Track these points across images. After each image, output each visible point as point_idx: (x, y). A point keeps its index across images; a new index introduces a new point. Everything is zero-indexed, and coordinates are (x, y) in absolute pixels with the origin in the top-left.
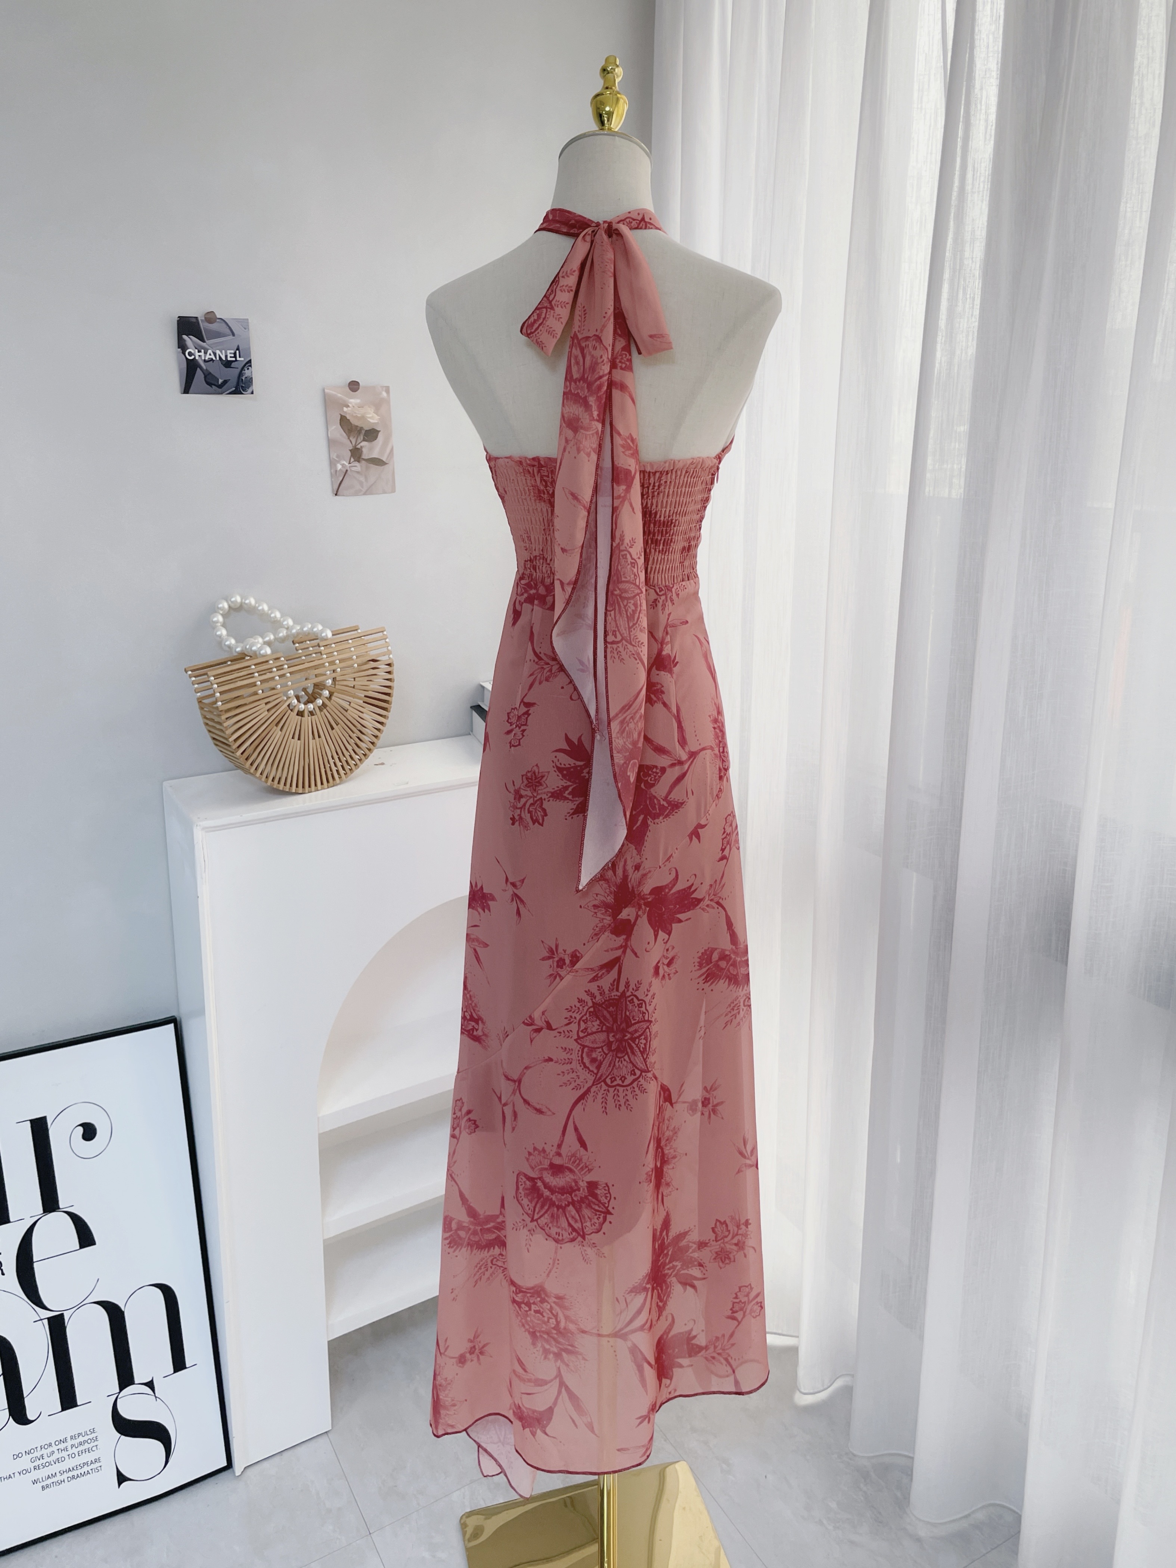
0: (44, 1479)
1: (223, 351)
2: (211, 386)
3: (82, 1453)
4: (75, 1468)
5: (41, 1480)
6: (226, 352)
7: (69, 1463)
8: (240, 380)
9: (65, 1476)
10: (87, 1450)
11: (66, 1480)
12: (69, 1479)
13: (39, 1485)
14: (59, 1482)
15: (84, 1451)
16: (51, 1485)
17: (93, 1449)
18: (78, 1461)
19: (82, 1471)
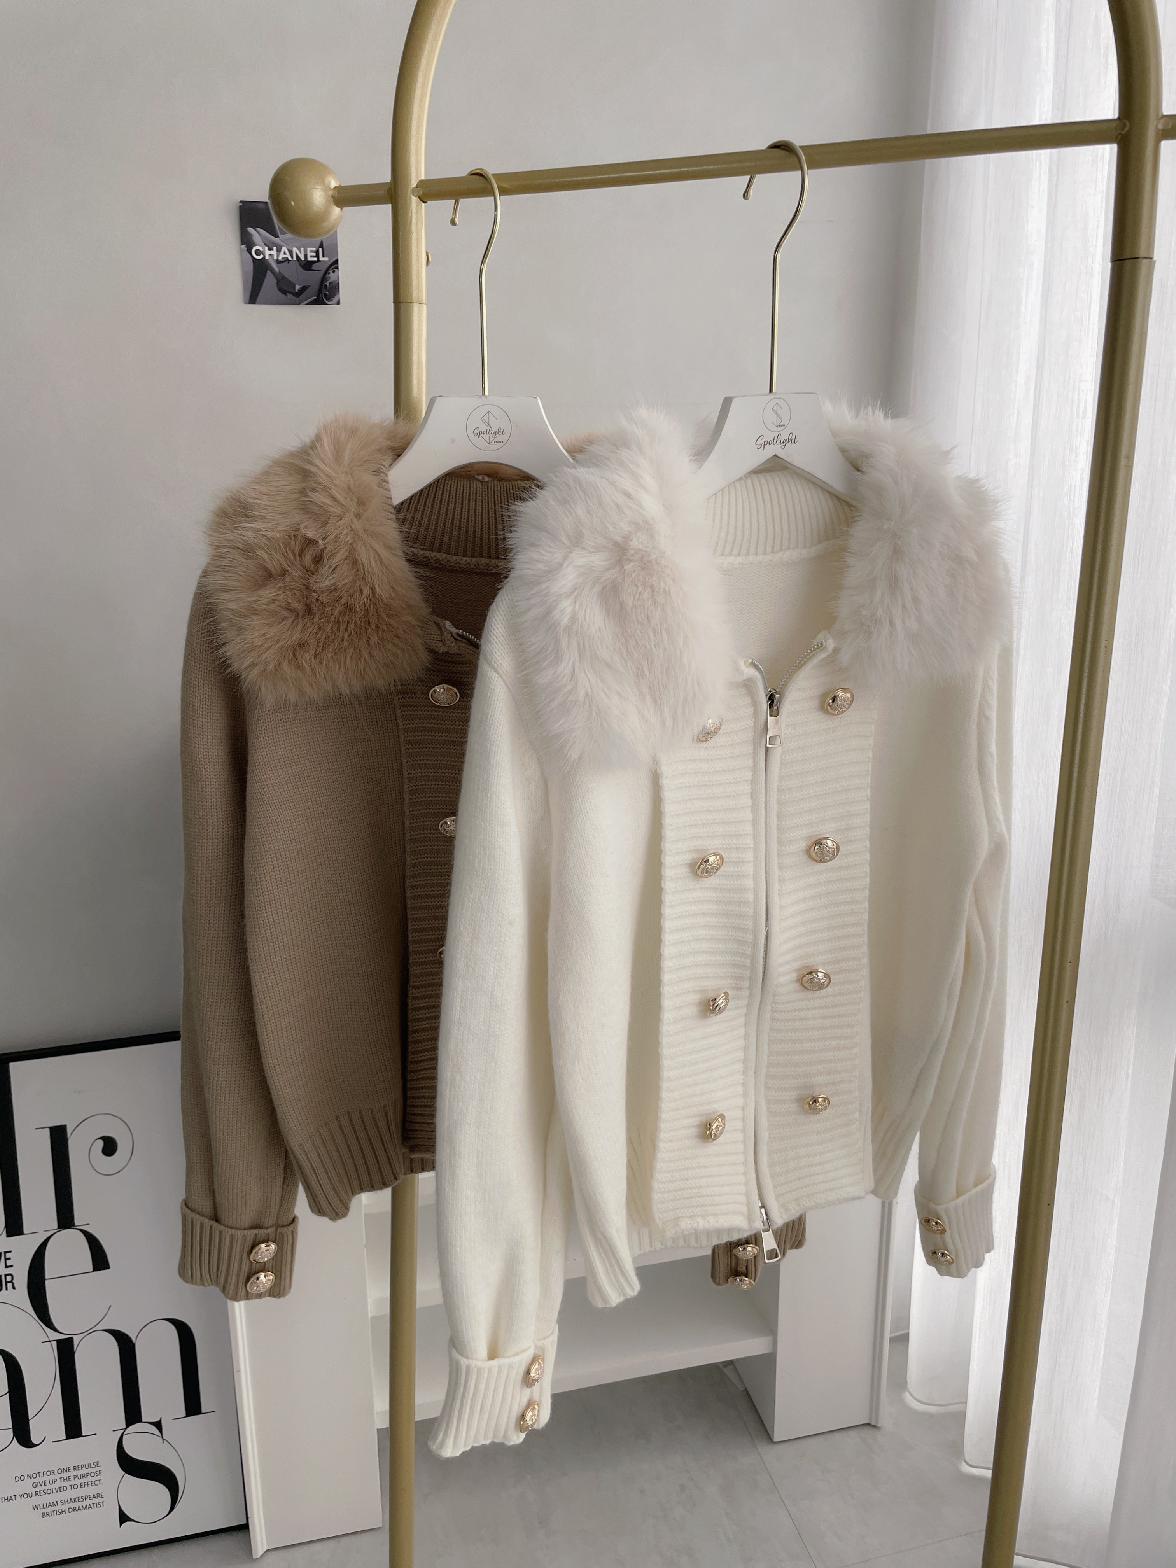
0: (45, 1506)
1: (302, 249)
2: (285, 294)
4: (77, 1500)
5: (42, 1507)
6: (305, 251)
7: (70, 1494)
8: (323, 286)
9: (67, 1506)
10: (90, 1483)
11: (67, 1511)
12: (70, 1510)
13: (40, 1512)
14: (61, 1511)
15: (86, 1484)
16: (52, 1512)
17: (96, 1483)
18: (81, 1492)
19: (84, 1504)
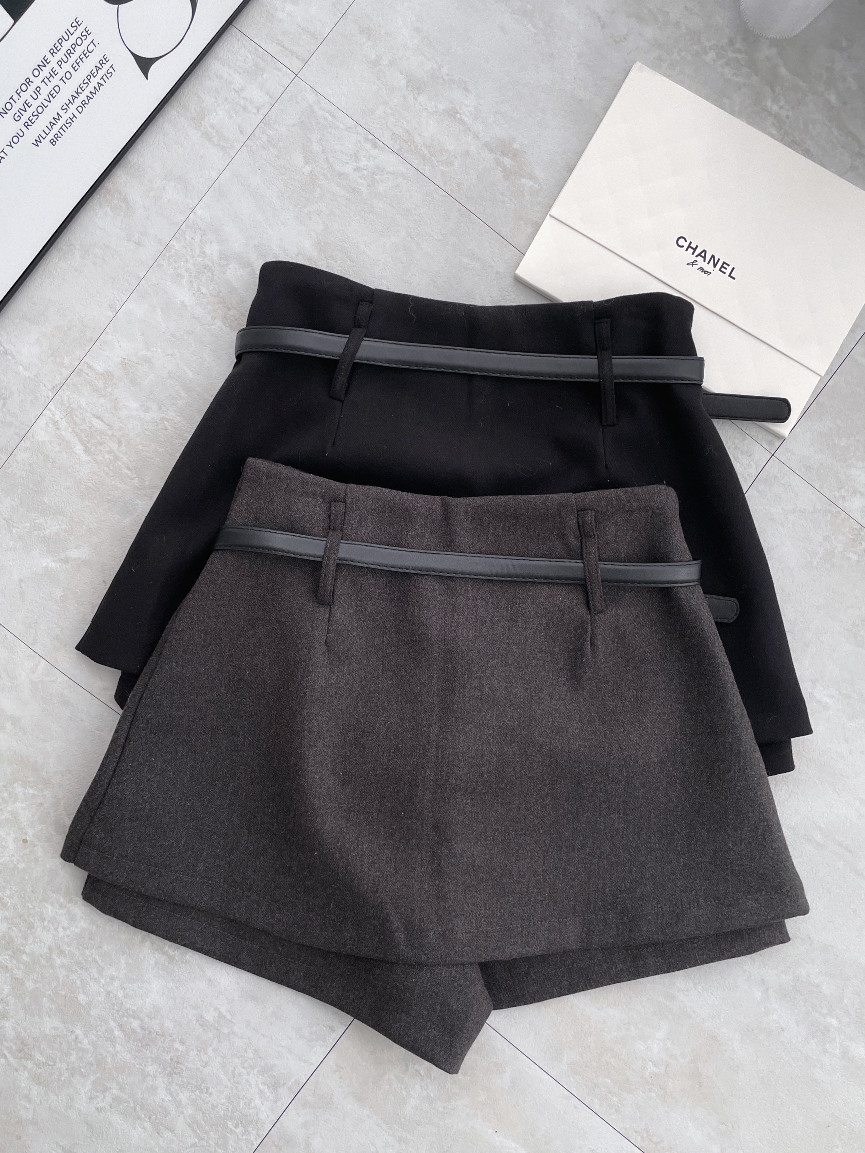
0: (47, 131)
3: (78, 64)
4: (80, 91)
5: (44, 135)
7: (68, 90)
9: (72, 109)
10: (83, 55)
11: (77, 114)
12: (80, 109)
13: (46, 142)
14: (69, 121)
15: (79, 60)
16: (61, 131)
17: (91, 48)
18: (79, 77)
19: (91, 88)
